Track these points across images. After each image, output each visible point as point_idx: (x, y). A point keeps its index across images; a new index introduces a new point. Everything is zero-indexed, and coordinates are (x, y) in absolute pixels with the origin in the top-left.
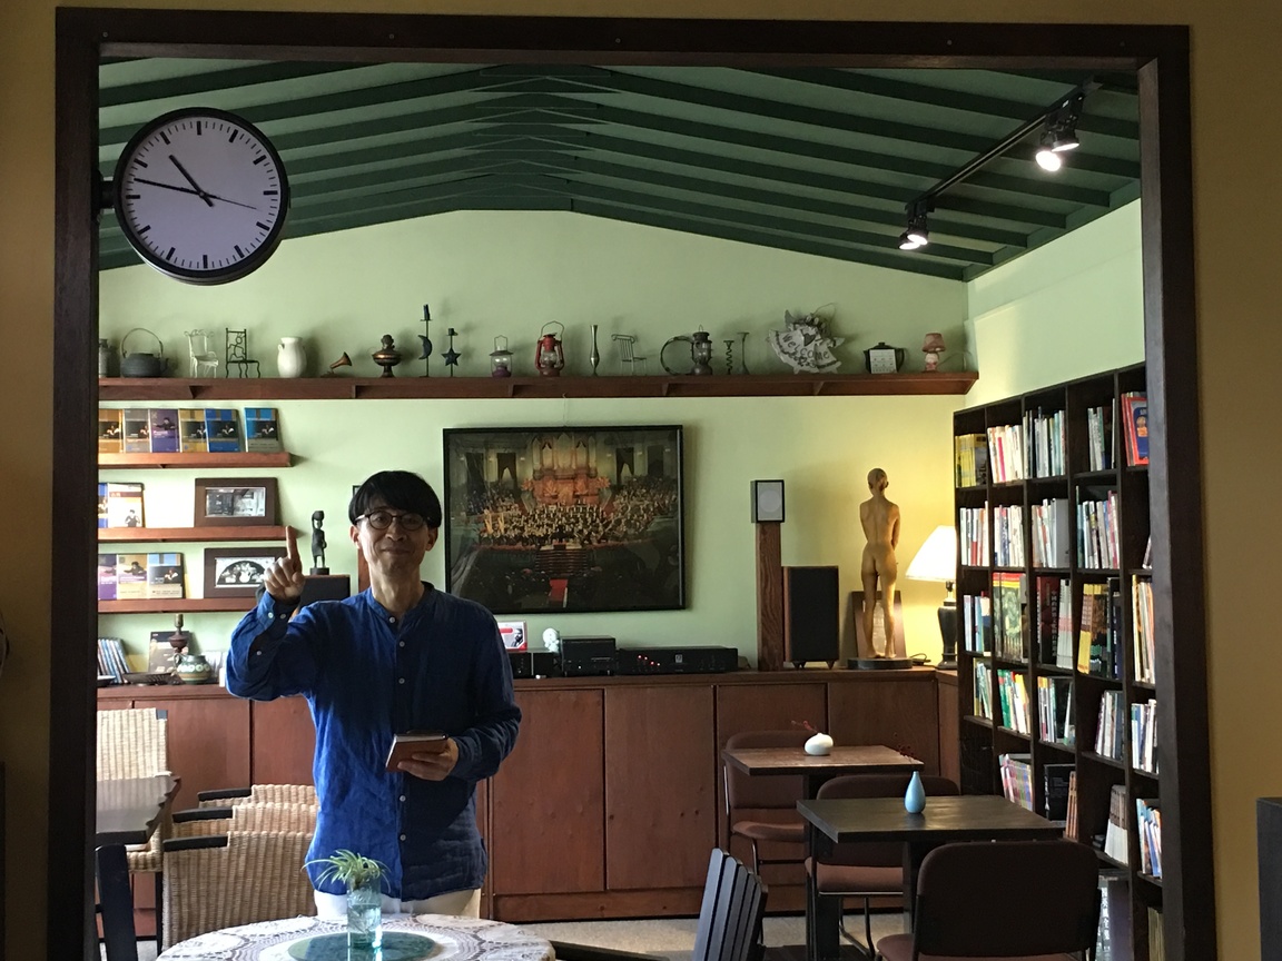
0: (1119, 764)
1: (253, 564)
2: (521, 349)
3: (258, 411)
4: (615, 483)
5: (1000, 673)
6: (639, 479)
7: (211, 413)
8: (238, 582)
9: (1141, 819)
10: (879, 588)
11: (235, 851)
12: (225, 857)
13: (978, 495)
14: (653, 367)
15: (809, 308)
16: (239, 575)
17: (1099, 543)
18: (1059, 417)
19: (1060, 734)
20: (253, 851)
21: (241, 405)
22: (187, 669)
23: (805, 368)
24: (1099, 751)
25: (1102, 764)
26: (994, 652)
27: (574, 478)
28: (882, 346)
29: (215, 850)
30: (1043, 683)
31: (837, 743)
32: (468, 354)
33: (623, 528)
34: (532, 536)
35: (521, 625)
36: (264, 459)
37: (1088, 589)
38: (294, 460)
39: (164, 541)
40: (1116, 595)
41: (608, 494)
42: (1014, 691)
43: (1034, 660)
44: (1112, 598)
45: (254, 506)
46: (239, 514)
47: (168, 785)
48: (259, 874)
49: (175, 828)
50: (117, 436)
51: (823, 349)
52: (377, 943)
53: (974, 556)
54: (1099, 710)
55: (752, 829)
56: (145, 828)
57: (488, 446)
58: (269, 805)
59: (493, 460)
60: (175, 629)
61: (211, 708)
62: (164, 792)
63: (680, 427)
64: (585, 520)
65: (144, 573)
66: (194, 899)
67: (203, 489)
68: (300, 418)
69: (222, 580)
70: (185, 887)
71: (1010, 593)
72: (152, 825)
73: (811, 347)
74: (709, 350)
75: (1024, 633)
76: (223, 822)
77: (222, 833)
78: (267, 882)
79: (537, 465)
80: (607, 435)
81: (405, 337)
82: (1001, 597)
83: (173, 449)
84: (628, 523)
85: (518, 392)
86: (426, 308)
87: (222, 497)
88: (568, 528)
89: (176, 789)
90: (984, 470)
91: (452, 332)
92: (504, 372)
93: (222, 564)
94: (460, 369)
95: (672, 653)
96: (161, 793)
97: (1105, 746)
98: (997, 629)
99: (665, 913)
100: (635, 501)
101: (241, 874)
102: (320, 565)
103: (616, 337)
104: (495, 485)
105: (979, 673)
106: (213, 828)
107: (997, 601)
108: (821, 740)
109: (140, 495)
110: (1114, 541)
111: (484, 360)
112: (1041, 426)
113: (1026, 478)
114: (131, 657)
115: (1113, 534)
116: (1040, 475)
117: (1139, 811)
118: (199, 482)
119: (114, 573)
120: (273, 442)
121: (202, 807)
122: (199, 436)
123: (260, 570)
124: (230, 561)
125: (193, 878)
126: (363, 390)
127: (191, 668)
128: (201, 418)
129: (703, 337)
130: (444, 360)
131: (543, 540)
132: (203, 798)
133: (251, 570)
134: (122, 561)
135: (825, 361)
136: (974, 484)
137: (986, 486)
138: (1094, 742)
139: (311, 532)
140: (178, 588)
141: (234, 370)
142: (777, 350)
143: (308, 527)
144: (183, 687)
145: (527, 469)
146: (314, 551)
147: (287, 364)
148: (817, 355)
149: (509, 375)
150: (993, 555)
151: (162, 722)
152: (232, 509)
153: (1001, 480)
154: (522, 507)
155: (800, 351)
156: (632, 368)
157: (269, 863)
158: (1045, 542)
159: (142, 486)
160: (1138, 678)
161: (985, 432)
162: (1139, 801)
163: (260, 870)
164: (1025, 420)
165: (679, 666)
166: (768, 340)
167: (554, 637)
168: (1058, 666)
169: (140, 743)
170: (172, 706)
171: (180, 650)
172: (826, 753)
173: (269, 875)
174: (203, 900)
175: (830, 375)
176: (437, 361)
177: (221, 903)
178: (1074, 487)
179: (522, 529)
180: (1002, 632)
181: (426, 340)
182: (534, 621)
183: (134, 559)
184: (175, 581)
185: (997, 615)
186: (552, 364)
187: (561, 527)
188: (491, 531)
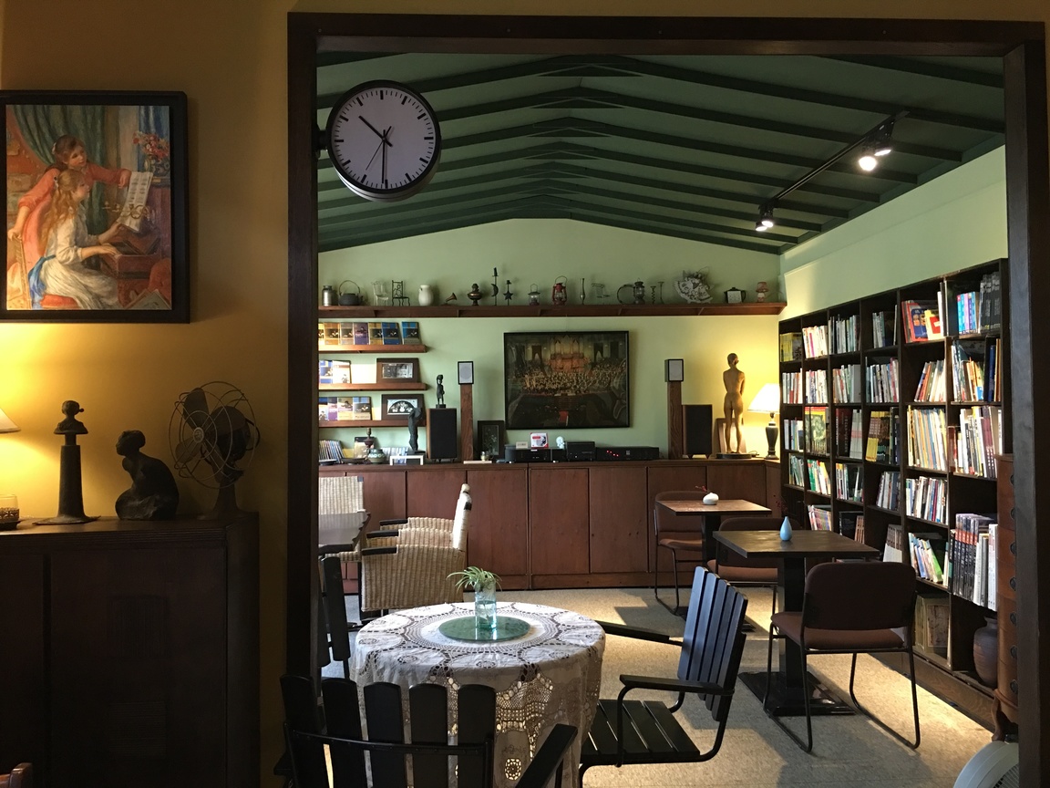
0: (896, 513)
1: (406, 403)
2: (545, 291)
3: (408, 323)
4: (593, 361)
5: (808, 461)
6: (606, 359)
7: (385, 324)
8: (399, 412)
9: (912, 545)
10: (733, 416)
11: (401, 556)
12: (395, 558)
13: (794, 365)
14: (614, 300)
15: (695, 269)
16: (399, 408)
17: (882, 388)
18: (853, 319)
19: (851, 494)
20: (410, 556)
21: (400, 321)
22: (373, 456)
23: (694, 301)
24: (879, 505)
25: (882, 512)
26: (805, 450)
27: (572, 358)
28: (734, 289)
29: (389, 555)
30: (839, 467)
31: (720, 499)
32: (516, 294)
33: (597, 384)
34: (550, 389)
35: (545, 434)
36: (412, 348)
37: (874, 414)
38: (426, 349)
39: (361, 390)
40: (896, 417)
41: (589, 367)
42: (818, 471)
43: (834, 453)
44: (894, 420)
45: (407, 373)
46: (399, 377)
47: (364, 518)
48: (414, 569)
49: (368, 541)
50: (337, 336)
51: (703, 290)
52: (494, 626)
53: (792, 398)
54: (879, 482)
55: (670, 543)
56: (352, 542)
57: (527, 342)
58: (418, 529)
59: (530, 349)
60: (367, 436)
61: (386, 477)
62: (362, 521)
63: (627, 332)
64: (578, 381)
65: (351, 407)
66: (378, 582)
67: (381, 363)
68: (429, 327)
69: (391, 411)
70: (374, 575)
71: (817, 418)
72: (355, 540)
73: (696, 289)
74: (643, 291)
75: (827, 439)
76: (394, 538)
77: (393, 546)
78: (419, 573)
79: (553, 351)
80: (590, 336)
81: (484, 285)
82: (810, 420)
83: (366, 343)
84: (600, 382)
85: (544, 313)
86: (495, 269)
87: (390, 368)
88: (568, 385)
89: (368, 519)
90: (800, 351)
91: (509, 282)
92: (535, 302)
93: (391, 403)
94: (512, 302)
95: (624, 449)
96: (359, 523)
97: (884, 501)
98: (807, 437)
99: (621, 585)
100: (604, 371)
101: (404, 568)
102: (441, 403)
103: (594, 285)
104: (531, 362)
105: (793, 461)
106: (386, 542)
107: (807, 422)
108: (712, 497)
109: (349, 367)
110: (894, 386)
111: (525, 297)
112: (841, 325)
113: (830, 353)
114: (345, 450)
115: (894, 383)
116: (839, 352)
117: (910, 540)
118: (379, 360)
119: (336, 407)
120: (417, 339)
121: (382, 529)
122: (378, 336)
123: (410, 406)
124: (395, 401)
125: (378, 570)
126: (463, 313)
127: (375, 456)
128: (379, 327)
129: (640, 284)
130: (504, 297)
131: (555, 391)
132: (382, 524)
133: (405, 405)
134: (340, 401)
135: (704, 297)
136: (792, 359)
137: (801, 360)
138: (876, 499)
139: (436, 386)
140: (368, 414)
141: (397, 302)
142: (679, 291)
143: (434, 384)
144: (371, 466)
145: (547, 355)
146: (438, 395)
147: (424, 299)
148: (700, 294)
149: (538, 304)
150: (805, 397)
151: (361, 483)
152: (396, 374)
153: (811, 356)
154: (545, 374)
155: (691, 291)
156: (603, 301)
157: (420, 562)
158: (842, 389)
159: (350, 362)
160: (911, 464)
161: (801, 331)
162: (910, 534)
163: (415, 566)
164: (829, 322)
165: (628, 456)
166: (673, 286)
167: (562, 441)
168: (851, 457)
169: (349, 494)
170: (366, 475)
171: (369, 446)
172: (714, 504)
173: (419, 569)
174: (384, 583)
175: (706, 304)
176: (501, 297)
177: (393, 585)
178: (864, 357)
179: (545, 385)
180: (811, 439)
181: (495, 286)
182: (551, 433)
183: (346, 400)
184: (366, 411)
185: (807, 430)
186: (561, 299)
187: (565, 384)
188: (529, 386)
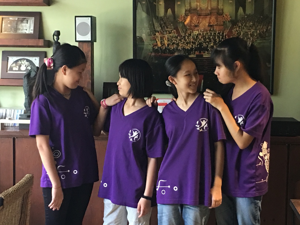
1: (28, 60)
4: (234, 18)
6: (249, 16)
8: (19, 70)
16: (20, 66)
27: (209, 15)
34: (183, 49)
38: (50, 3)
41: (229, 25)
45: (28, 27)
46: (20, 32)
59: (162, 3)
64: (215, 40)
69: (11, 69)
79: (188, 7)
87: (11, 22)
88: (204, 45)
93: (12, 60)
100: (245, 30)
104: (162, 18)
123: (31, 64)
124: (16, 58)
131: (190, 51)
133: (27, 63)
152: (16, 29)
179: (178, 45)
187: (200, 44)
188: (159, 45)
